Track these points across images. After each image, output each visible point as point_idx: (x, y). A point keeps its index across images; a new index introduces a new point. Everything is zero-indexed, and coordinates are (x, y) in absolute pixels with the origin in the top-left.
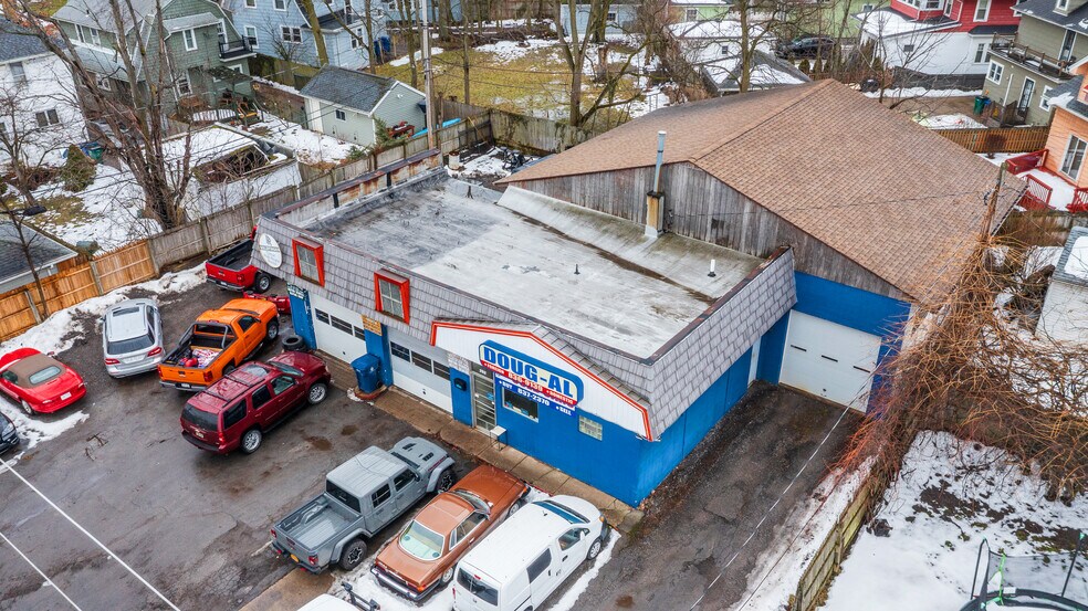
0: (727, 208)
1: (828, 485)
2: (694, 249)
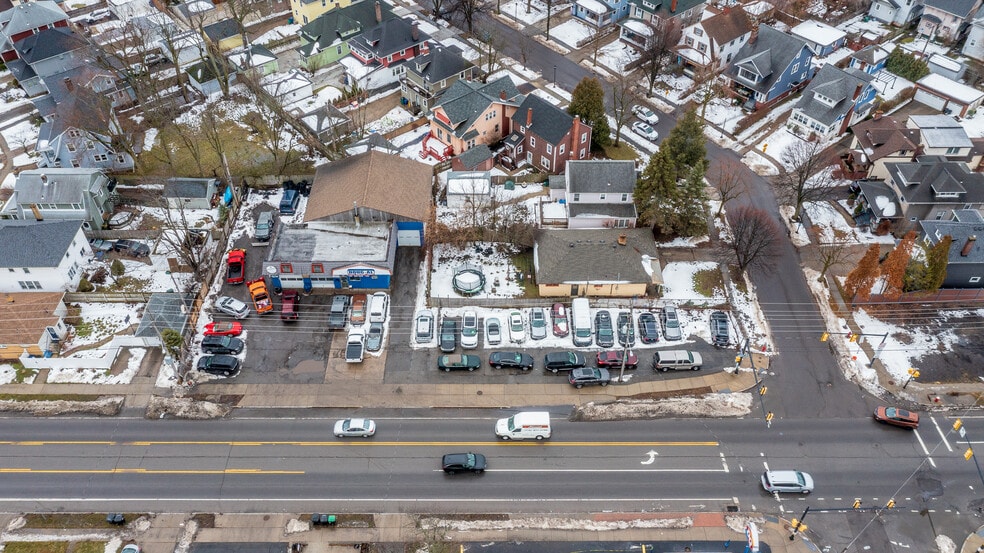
0: (376, 213)
1: (421, 266)
2: (371, 226)
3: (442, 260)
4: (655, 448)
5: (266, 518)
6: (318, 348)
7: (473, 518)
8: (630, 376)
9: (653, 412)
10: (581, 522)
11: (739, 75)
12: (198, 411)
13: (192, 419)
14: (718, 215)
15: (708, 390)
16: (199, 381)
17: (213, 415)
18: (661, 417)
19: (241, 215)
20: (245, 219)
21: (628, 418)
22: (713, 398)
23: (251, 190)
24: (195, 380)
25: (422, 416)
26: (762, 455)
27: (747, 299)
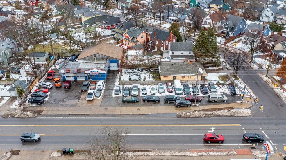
0: (102, 56)
1: (117, 75)
2: (100, 60)
3: (125, 73)
4: (214, 127)
5: (43, 152)
6: (76, 97)
7: (135, 151)
8: (199, 104)
9: (211, 115)
10: (185, 153)
11: (223, 29)
12: (24, 115)
13: (21, 118)
14: (224, 62)
15: (232, 108)
16: (28, 106)
17: (30, 117)
18: (214, 117)
19: (56, 63)
20: (57, 64)
21: (200, 117)
22: (235, 110)
23: (61, 58)
24: (26, 106)
25: (115, 117)
26: (261, 129)
27: (240, 82)
